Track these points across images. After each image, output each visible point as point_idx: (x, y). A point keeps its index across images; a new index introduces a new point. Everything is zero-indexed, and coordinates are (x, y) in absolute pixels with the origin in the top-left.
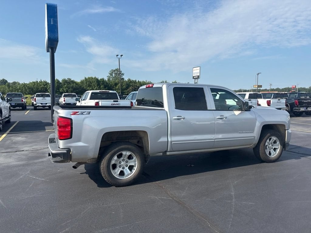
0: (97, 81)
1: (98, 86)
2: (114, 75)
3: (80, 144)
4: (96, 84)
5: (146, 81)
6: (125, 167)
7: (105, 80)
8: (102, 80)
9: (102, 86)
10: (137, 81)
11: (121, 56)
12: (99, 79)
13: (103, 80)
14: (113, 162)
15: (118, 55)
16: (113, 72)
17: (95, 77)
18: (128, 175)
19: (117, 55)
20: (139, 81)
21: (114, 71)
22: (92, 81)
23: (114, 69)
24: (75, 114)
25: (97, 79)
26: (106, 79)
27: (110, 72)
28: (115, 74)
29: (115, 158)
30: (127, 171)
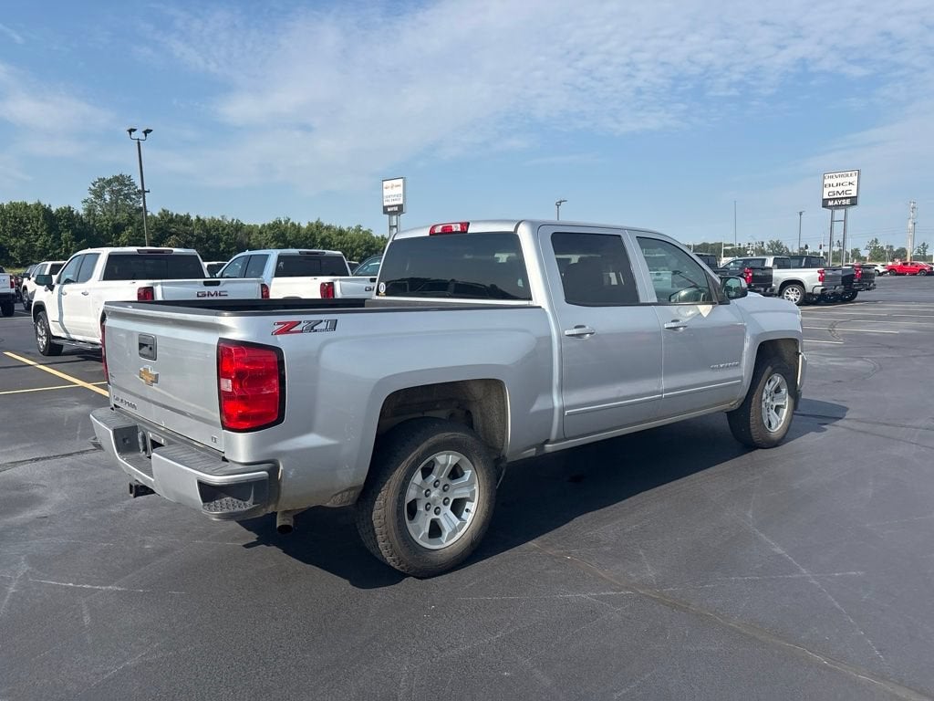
0: (45, 218)
1: (49, 234)
2: (107, 197)
3: (311, 440)
4: (42, 225)
5: (223, 217)
6: (442, 506)
7: (78, 214)
8: (63, 212)
9: (64, 235)
10: (193, 218)
11: (147, 132)
12: (54, 209)
13: (68, 214)
14: (411, 494)
15: (134, 130)
16: (104, 188)
17: (39, 204)
18: (455, 531)
19: (131, 131)
20: (198, 219)
21: (109, 182)
22: (28, 218)
23: (108, 177)
24: (287, 329)
25: (47, 211)
26: (80, 209)
27: (94, 185)
28: (112, 192)
29: (418, 477)
30: (447, 519)
